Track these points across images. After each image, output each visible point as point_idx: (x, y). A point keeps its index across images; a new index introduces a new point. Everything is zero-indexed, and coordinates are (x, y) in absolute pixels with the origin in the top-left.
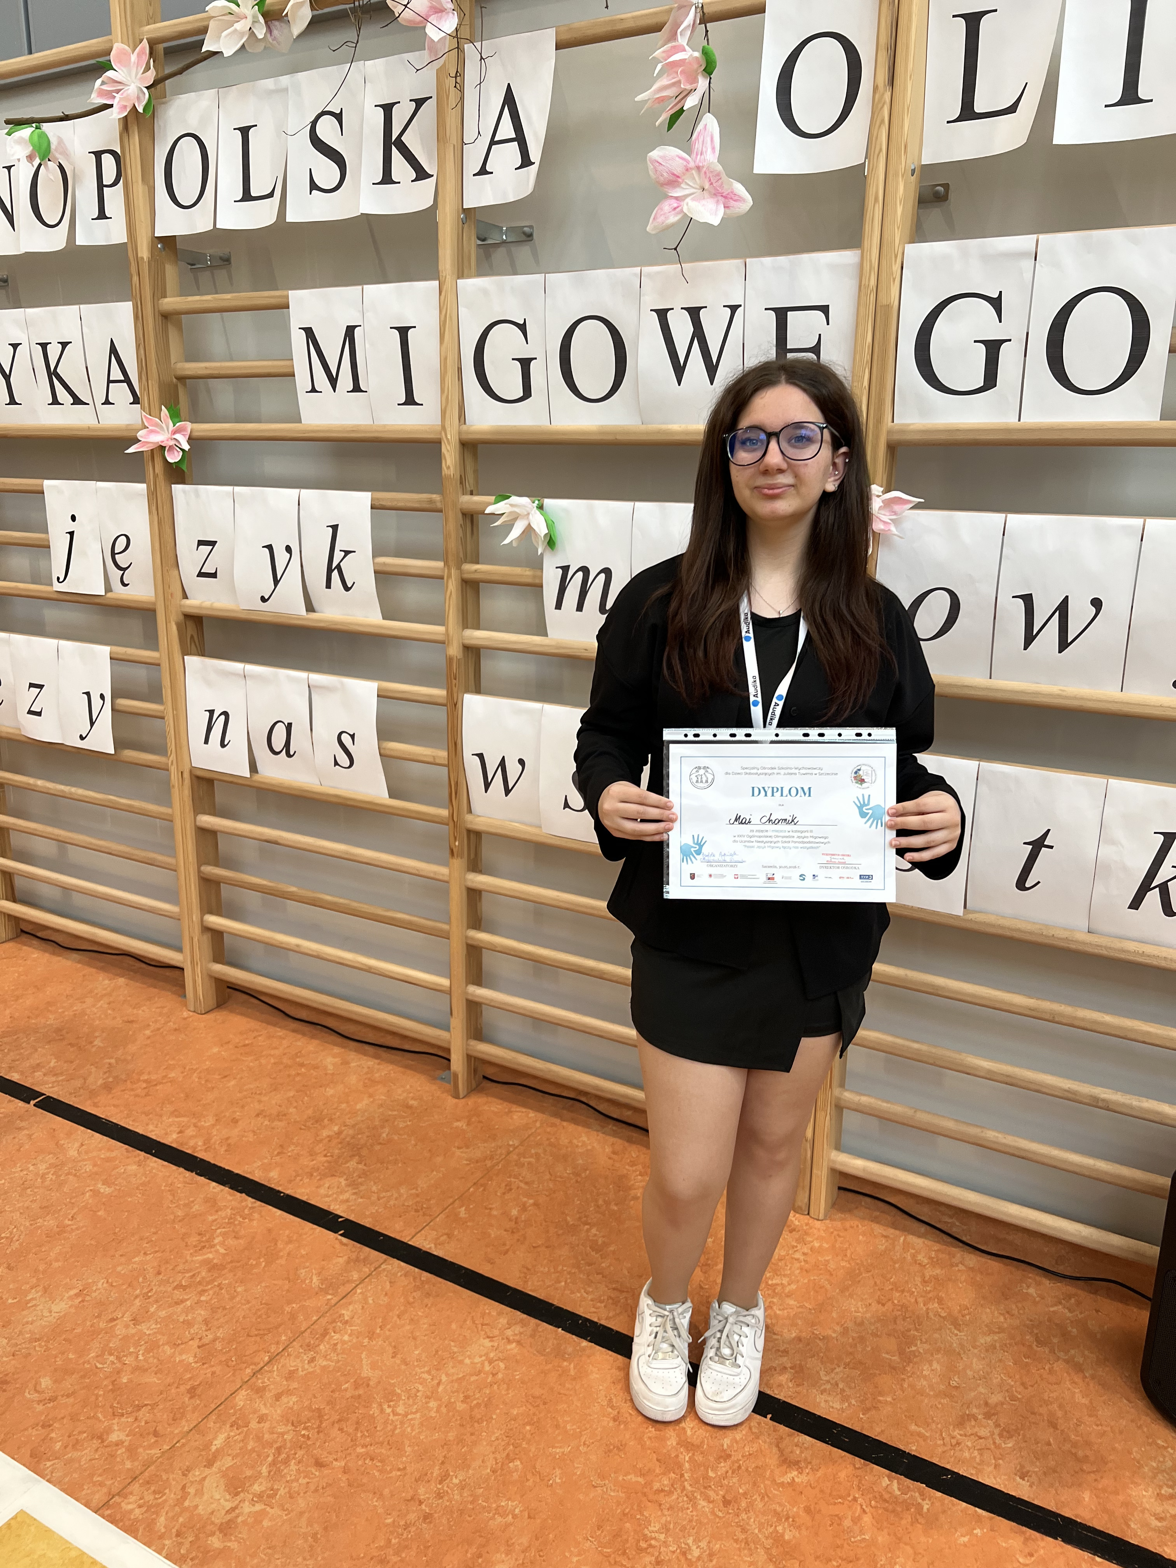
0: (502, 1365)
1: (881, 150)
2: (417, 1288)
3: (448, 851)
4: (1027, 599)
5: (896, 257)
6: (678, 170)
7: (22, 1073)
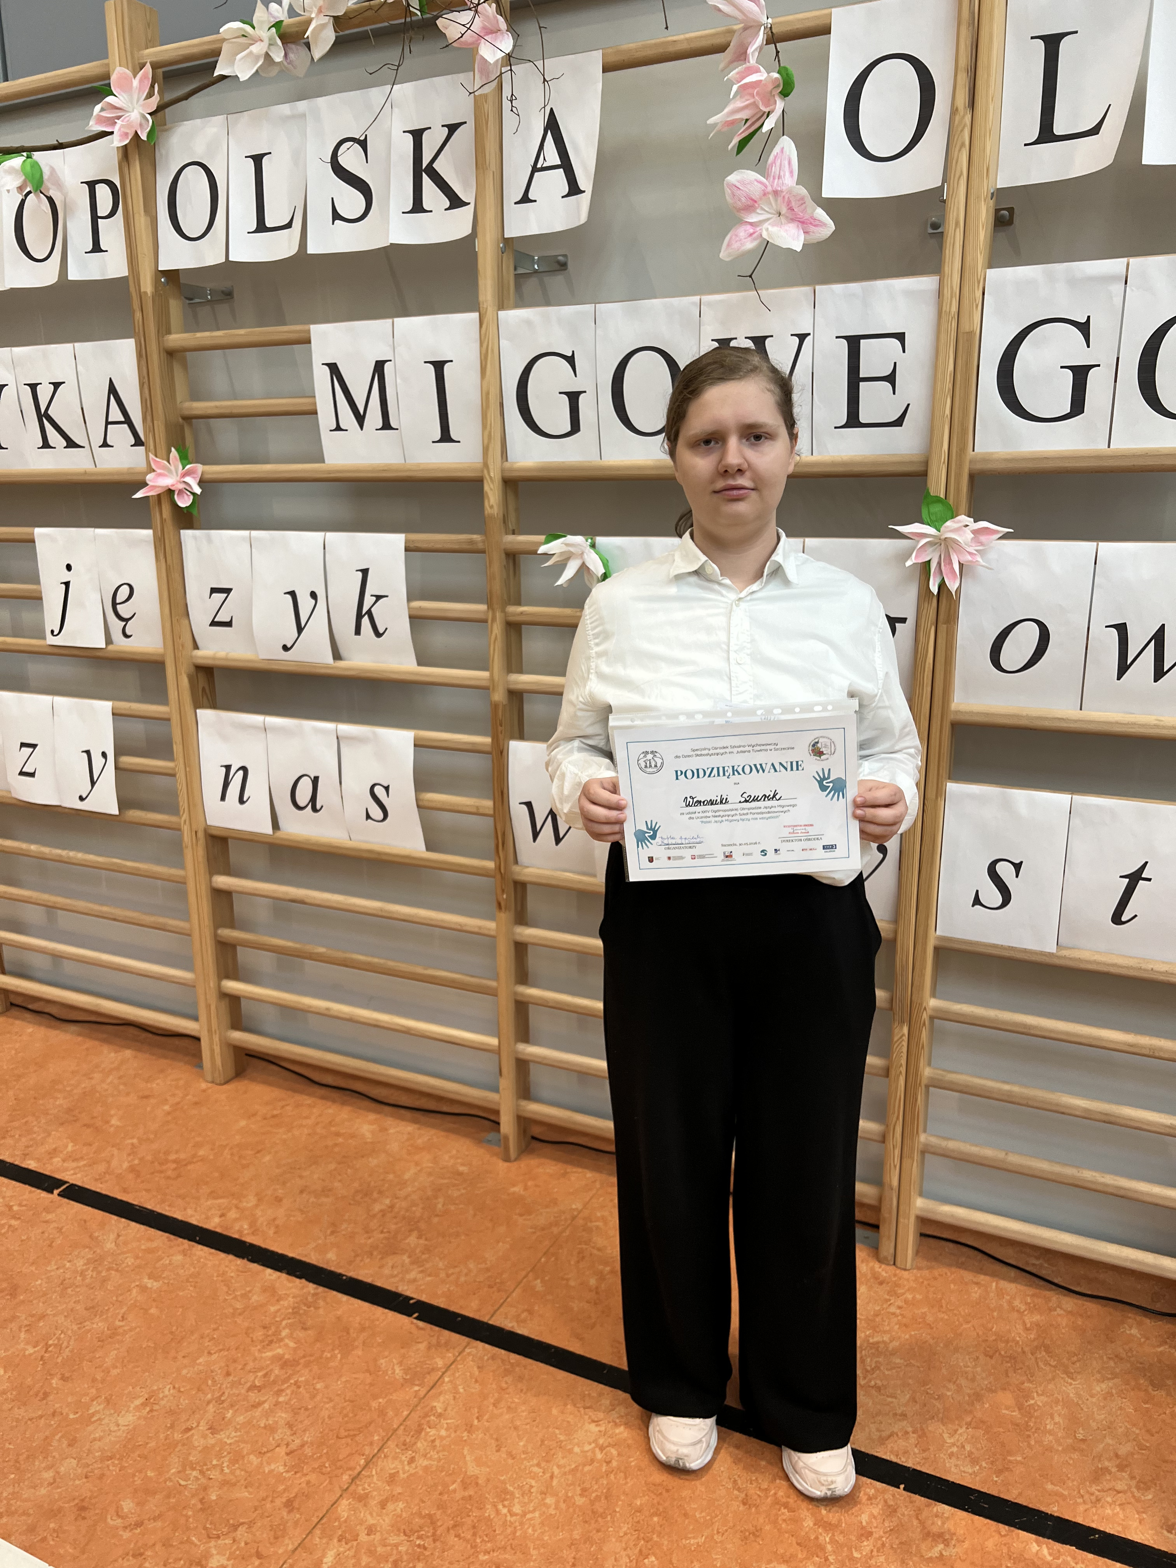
1: (962, 173)
3: (495, 904)
4: (1122, 629)
5: (979, 282)
6: (756, 195)
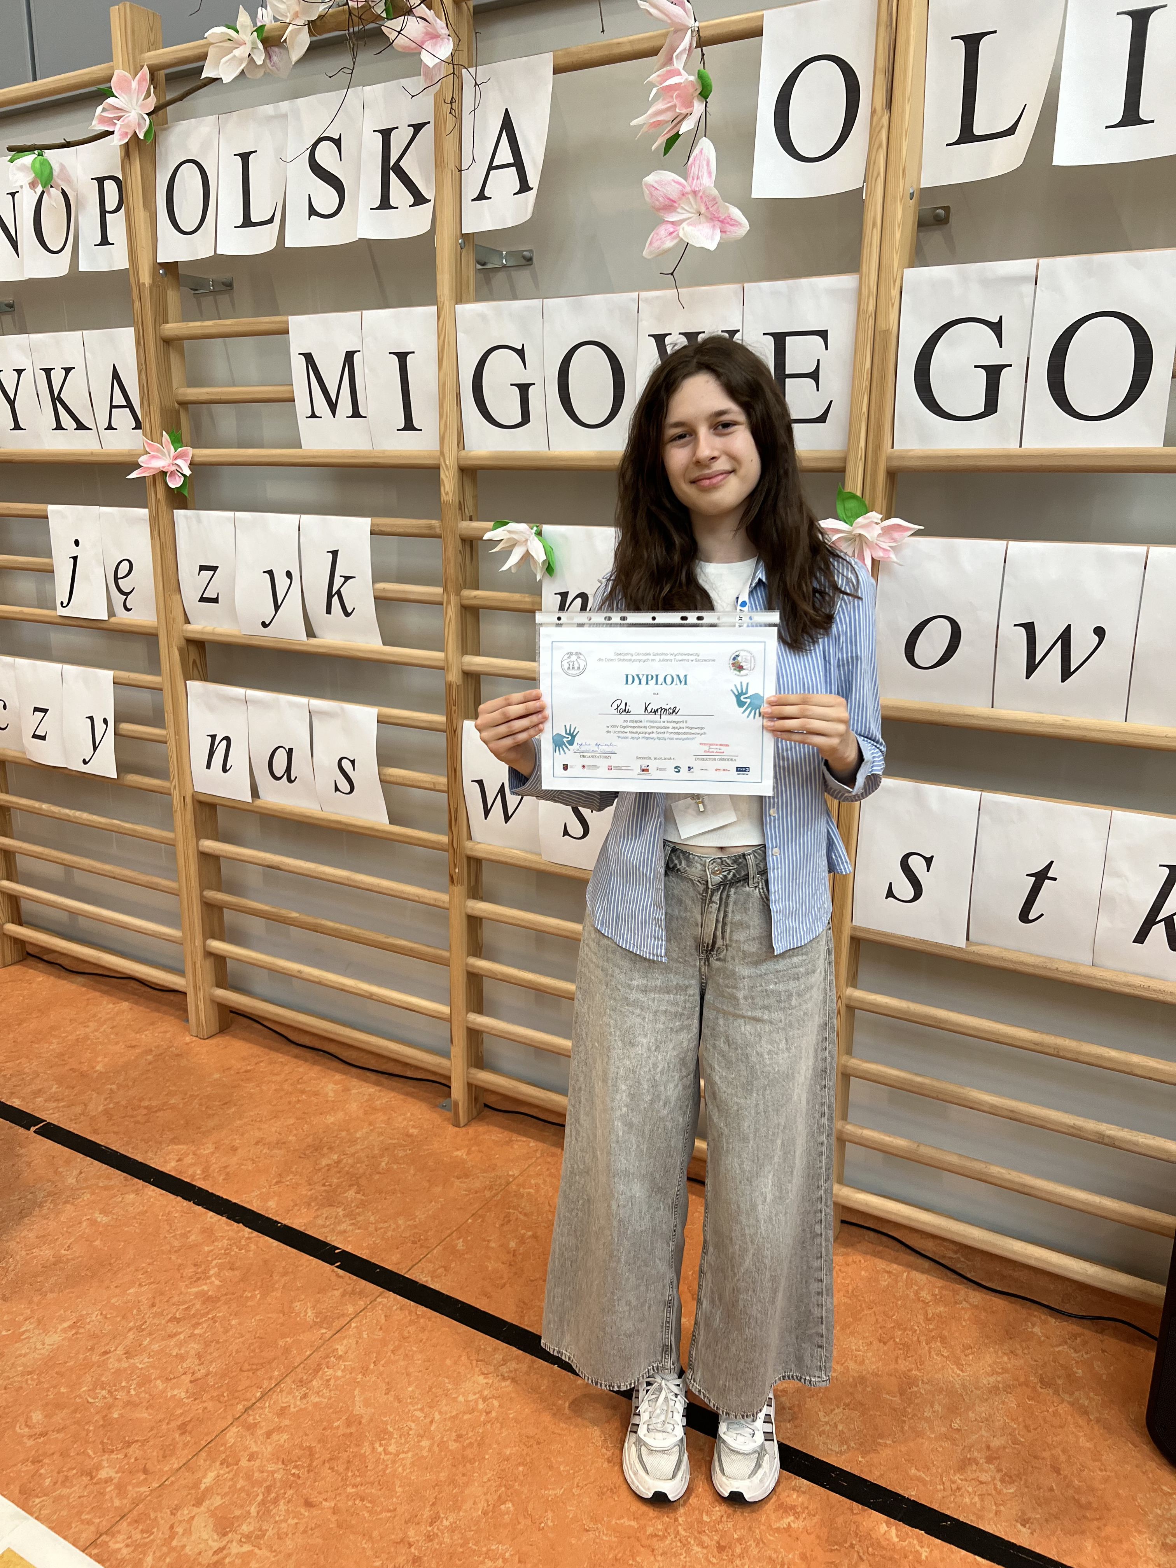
0: (496, 1403)
1: (879, 174)
2: (412, 1322)
3: (448, 878)
4: (1029, 628)
5: (895, 282)
6: (674, 195)
7: (23, 1099)
